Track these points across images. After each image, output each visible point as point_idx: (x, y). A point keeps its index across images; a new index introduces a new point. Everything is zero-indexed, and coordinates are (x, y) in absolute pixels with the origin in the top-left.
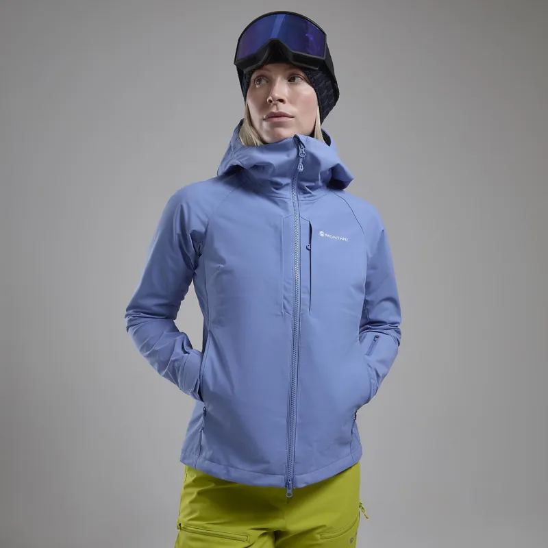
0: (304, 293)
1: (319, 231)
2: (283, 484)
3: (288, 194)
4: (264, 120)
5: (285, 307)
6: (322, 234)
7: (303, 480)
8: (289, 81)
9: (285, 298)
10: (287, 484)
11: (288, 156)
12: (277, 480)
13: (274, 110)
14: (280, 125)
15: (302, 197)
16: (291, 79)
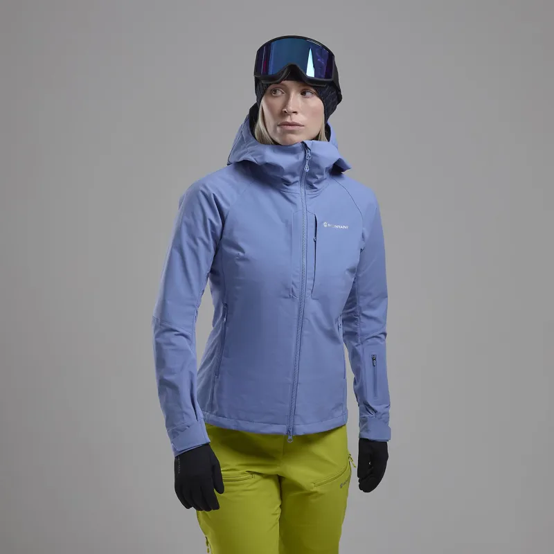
0: (309, 279)
1: (323, 222)
2: (285, 432)
3: (297, 190)
4: (279, 125)
5: (292, 291)
6: (325, 225)
7: (302, 429)
8: (302, 94)
9: (293, 283)
10: (288, 431)
11: (298, 158)
12: (280, 429)
13: (288, 120)
14: (292, 132)
15: (308, 191)
16: (303, 93)
